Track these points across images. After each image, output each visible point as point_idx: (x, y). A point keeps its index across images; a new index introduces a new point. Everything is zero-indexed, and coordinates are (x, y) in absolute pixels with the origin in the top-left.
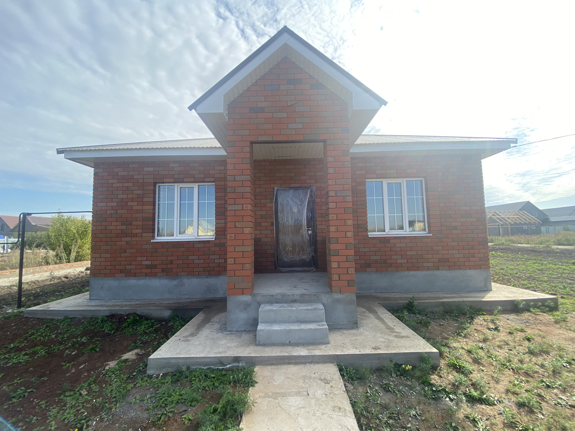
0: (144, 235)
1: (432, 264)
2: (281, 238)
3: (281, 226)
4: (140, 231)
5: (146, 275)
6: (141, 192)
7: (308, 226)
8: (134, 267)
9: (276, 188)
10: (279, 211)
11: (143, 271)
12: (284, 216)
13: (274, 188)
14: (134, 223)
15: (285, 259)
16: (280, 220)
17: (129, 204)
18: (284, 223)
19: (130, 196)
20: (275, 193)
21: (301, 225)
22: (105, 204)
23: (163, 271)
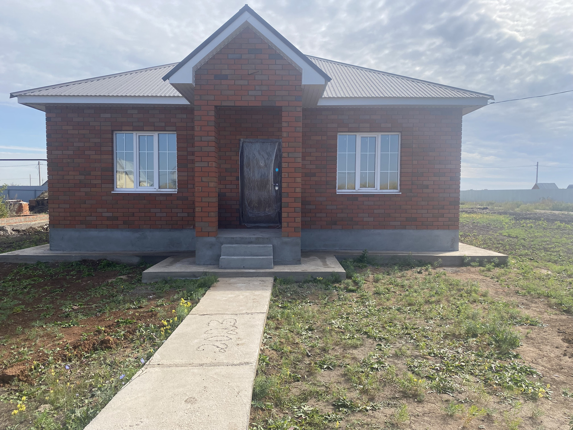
0: (103, 186)
1: (399, 223)
2: (247, 193)
3: (246, 180)
4: (100, 182)
5: (108, 227)
6: (99, 140)
7: (275, 182)
8: (95, 218)
9: (242, 139)
10: (244, 164)
11: (104, 222)
12: (250, 170)
13: (240, 140)
14: (92, 173)
15: (250, 215)
16: (245, 174)
17: (87, 153)
18: (250, 178)
19: (87, 144)
20: (241, 145)
21: (268, 180)
22: (60, 152)
23: (124, 223)
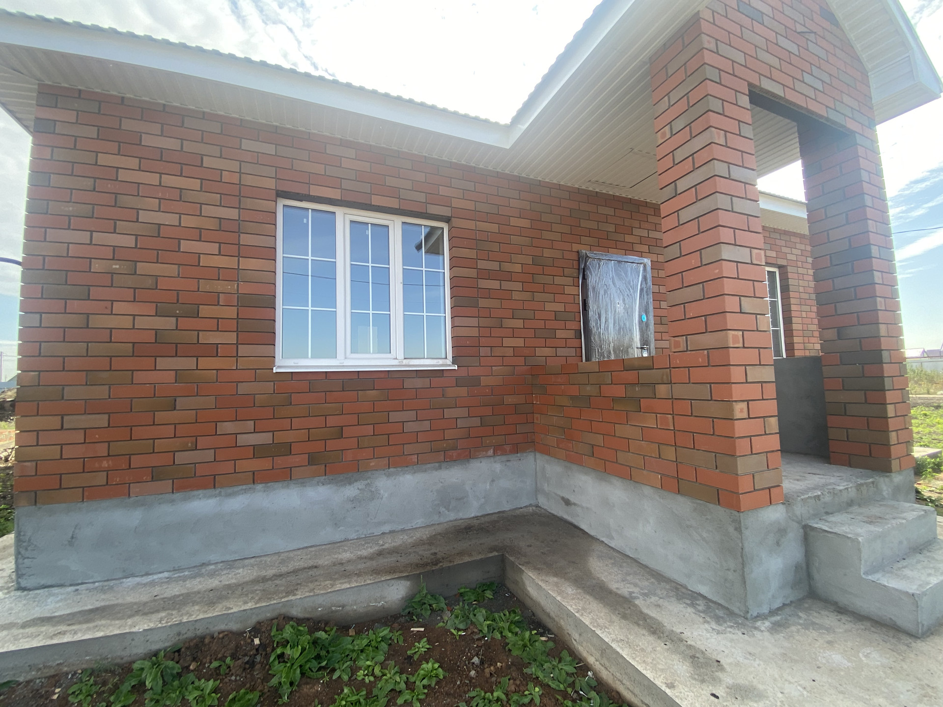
0: (243, 350)
3: (594, 338)
4: (232, 338)
5: (255, 478)
6: (233, 214)
7: (642, 341)
8: (209, 455)
11: (243, 465)
12: (599, 316)
14: (204, 311)
16: (592, 325)
17: (185, 246)
18: (600, 334)
19: (187, 221)
21: (630, 339)
23: (313, 460)
